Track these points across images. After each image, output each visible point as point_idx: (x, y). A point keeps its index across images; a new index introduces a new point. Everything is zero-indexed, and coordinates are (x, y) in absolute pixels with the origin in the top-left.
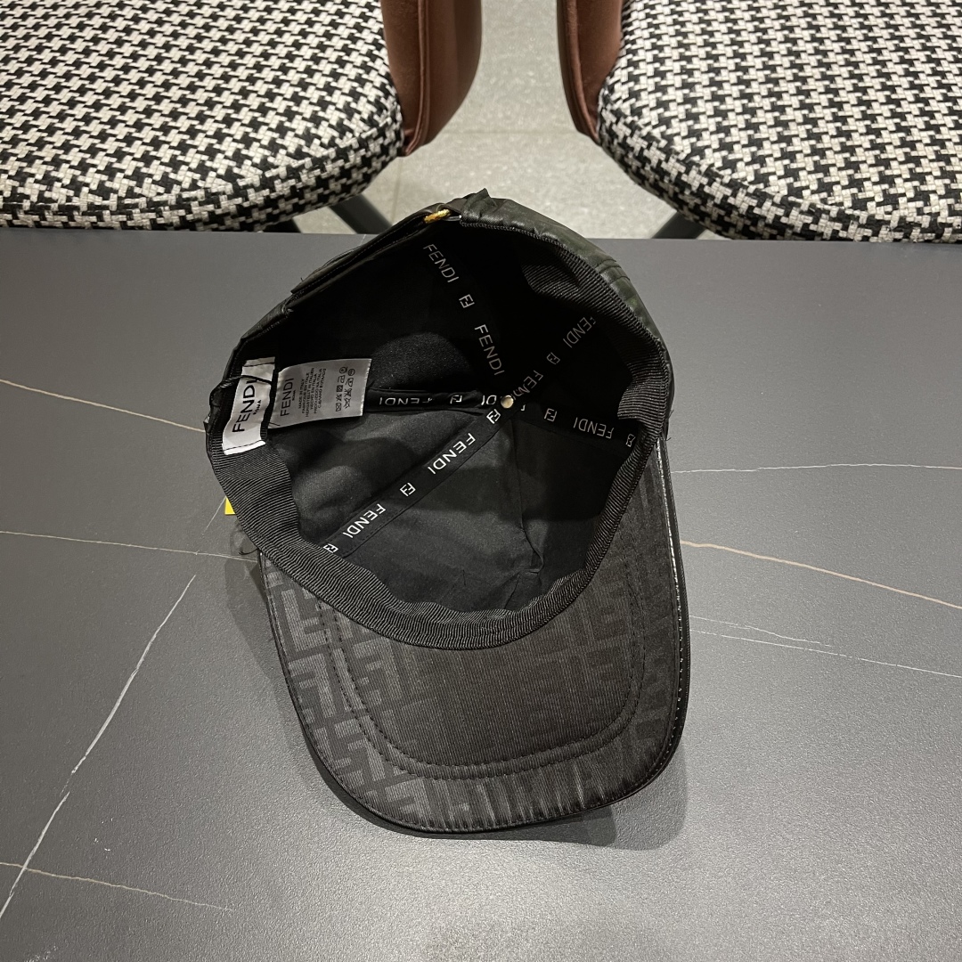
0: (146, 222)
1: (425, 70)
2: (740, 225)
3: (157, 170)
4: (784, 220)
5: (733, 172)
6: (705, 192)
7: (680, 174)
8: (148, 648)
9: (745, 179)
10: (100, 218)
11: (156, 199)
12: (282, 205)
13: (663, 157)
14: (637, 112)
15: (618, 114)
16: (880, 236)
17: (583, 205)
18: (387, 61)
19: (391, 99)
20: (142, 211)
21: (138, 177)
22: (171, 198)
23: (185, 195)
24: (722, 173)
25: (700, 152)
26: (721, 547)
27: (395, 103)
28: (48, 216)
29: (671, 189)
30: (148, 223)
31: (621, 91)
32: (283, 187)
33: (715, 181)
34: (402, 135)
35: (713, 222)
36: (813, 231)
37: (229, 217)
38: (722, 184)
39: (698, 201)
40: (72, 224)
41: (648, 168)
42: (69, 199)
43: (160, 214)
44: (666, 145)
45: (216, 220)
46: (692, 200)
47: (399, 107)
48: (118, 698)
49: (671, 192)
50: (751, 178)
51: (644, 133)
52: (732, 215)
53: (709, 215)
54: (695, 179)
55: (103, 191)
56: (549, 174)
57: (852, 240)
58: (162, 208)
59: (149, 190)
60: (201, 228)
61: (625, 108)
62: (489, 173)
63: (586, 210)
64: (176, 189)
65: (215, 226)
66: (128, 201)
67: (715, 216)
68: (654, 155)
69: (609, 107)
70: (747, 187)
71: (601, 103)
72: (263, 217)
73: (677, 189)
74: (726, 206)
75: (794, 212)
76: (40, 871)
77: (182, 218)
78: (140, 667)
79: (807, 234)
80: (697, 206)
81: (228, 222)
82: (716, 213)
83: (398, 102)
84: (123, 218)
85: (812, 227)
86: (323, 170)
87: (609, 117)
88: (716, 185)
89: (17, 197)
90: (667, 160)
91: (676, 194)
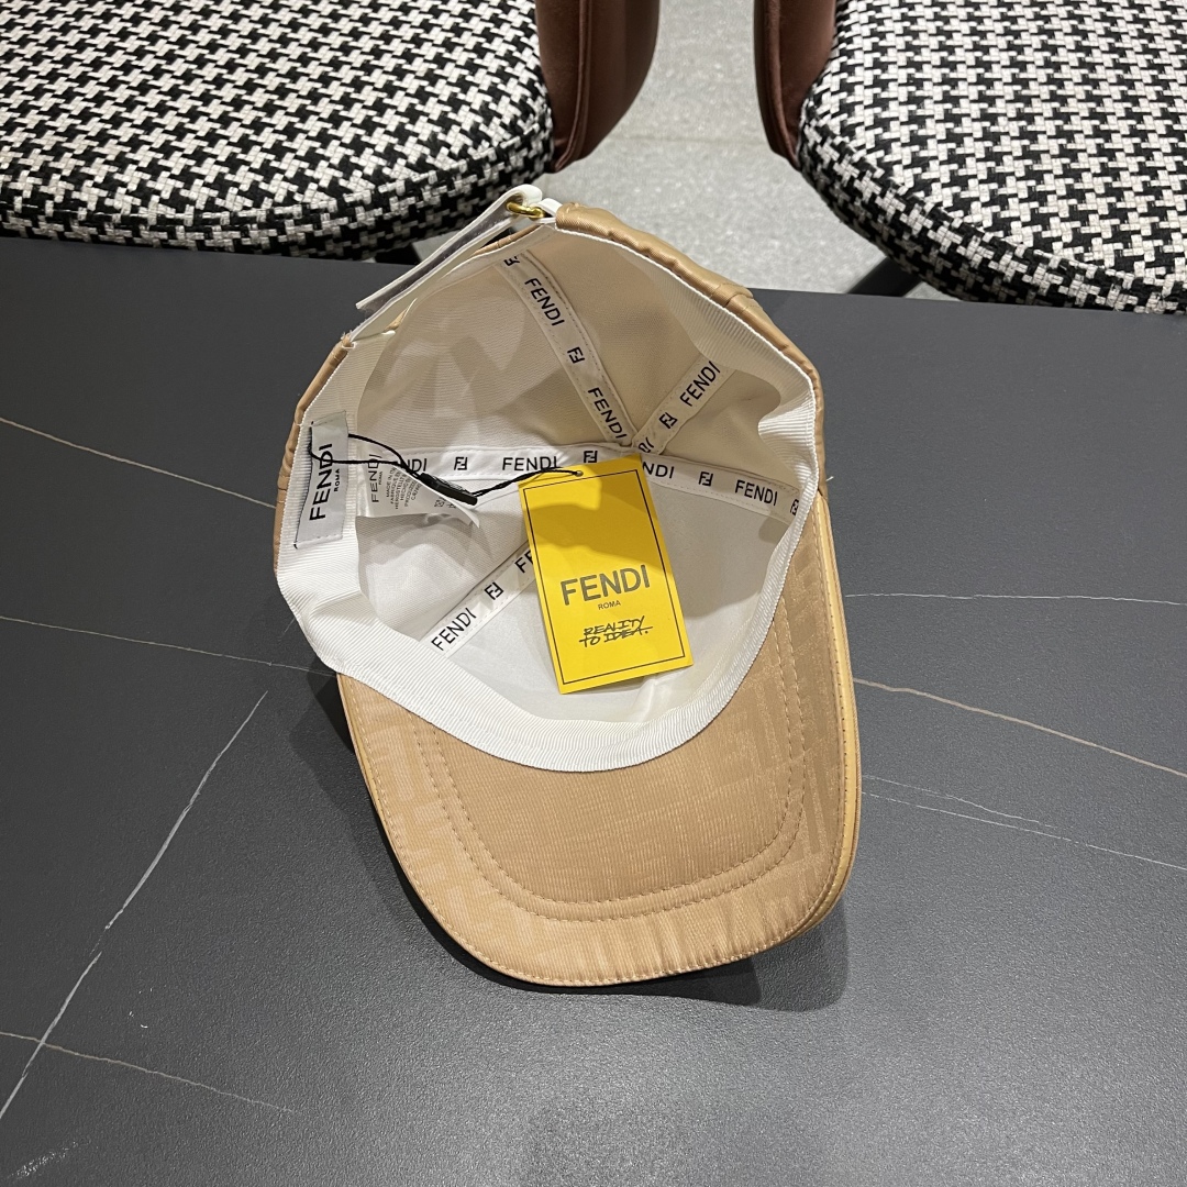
0: (228, 243)
1: (584, 66)
2: (970, 282)
3: (244, 178)
4: (1027, 279)
5: (966, 214)
6: (928, 238)
7: (898, 213)
8: (205, 779)
9: (980, 224)
10: (172, 235)
11: (243, 214)
12: (397, 228)
13: (878, 190)
14: (848, 131)
15: (825, 132)
16: (1148, 305)
17: (773, 237)
18: (537, 52)
19: (540, 100)
20: (224, 229)
21: (221, 185)
22: (260, 214)
23: (278, 211)
24: (951, 214)
25: (924, 186)
26: (923, 694)
27: (545, 106)
28: (109, 229)
29: (886, 231)
30: (231, 244)
31: (830, 103)
32: (399, 206)
33: (942, 224)
34: (552, 147)
35: (936, 275)
36: (1063, 295)
37: (331, 241)
38: (950, 228)
40: (137, 240)
41: (858, 203)
42: (134, 209)
43: (245, 233)
44: (883, 176)
45: (314, 245)
46: (912, 247)
47: (549, 111)
48: (166, 839)
49: (885, 235)
50: (988, 223)
51: (856, 158)
52: (961, 269)
53: (932, 267)
54: (916, 221)
55: (177, 202)
56: (734, 195)
57: (1111, 309)
58: (249, 226)
59: (234, 202)
60: (295, 252)
61: (834, 125)
62: (658, 190)
63: (777, 243)
64: (267, 203)
65: (313, 250)
66: (207, 215)
67: (939, 268)
68: (867, 187)
69: (814, 123)
70: (982, 235)
71: (804, 117)
72: (373, 242)
73: (893, 232)
74: (955, 257)
75: (1041, 270)
76: (60, 1048)
77: (273, 240)
78: (195, 803)
79: (1054, 298)
80: (917, 254)
81: (330, 247)
82: (940, 265)
83: (549, 105)
84: (200, 236)
85: (1062, 290)
86: (451, 186)
87: (813, 136)
88: (943, 230)
89: (71, 203)
90: (883, 195)
91: (891, 238)
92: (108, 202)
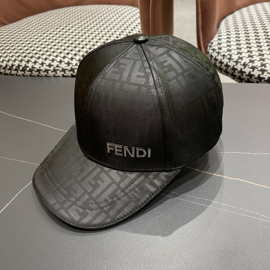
0: (61, 75)
3: (66, 60)
5: (253, 63)
6: (242, 71)
7: (234, 66)
8: (17, 195)
9: (257, 66)
10: (48, 73)
11: (65, 68)
13: (228, 61)
14: (220, 49)
15: (214, 50)
20: (60, 71)
21: (61, 62)
22: (69, 68)
23: (73, 67)
24: (249, 64)
25: (241, 58)
26: (242, 180)
28: (33, 72)
31: (215, 43)
33: (246, 67)
38: (249, 68)
39: (240, 74)
40: (40, 75)
41: (223, 65)
42: (40, 67)
43: (65, 73)
44: (230, 57)
49: (231, 73)
50: (260, 65)
51: (222, 54)
52: (252, 78)
53: (244, 79)
54: (239, 67)
55: (50, 65)
58: (66, 71)
59: (63, 65)
61: (216, 48)
64: (71, 66)
66: (56, 68)
67: (246, 79)
68: (225, 61)
69: (211, 48)
70: (257, 68)
71: (208, 48)
73: (233, 71)
74: (250, 75)
77: (72, 74)
78: (11, 202)
80: (240, 76)
84: (54, 73)
87: (211, 51)
88: (247, 68)
89: (26, 67)
90: (229, 62)
91: (232, 73)
92: (34, 66)
